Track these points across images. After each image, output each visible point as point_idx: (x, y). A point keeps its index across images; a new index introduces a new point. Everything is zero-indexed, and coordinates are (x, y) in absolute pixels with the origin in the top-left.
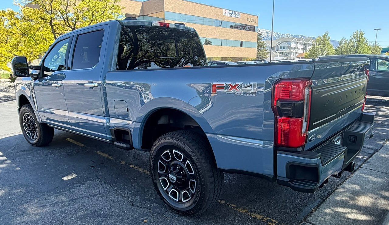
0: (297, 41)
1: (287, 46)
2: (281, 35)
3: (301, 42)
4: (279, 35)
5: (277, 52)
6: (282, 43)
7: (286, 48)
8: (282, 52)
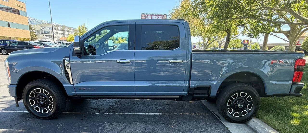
0: (57, 28)
1: (50, 30)
2: (38, 20)
3: (59, 28)
4: (36, 20)
5: (42, 35)
6: (45, 28)
7: (49, 32)
8: (47, 35)
